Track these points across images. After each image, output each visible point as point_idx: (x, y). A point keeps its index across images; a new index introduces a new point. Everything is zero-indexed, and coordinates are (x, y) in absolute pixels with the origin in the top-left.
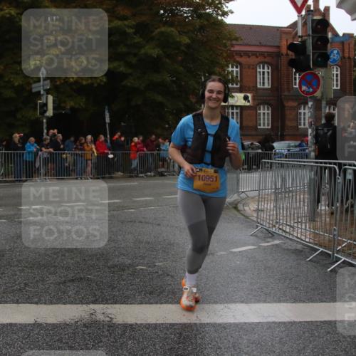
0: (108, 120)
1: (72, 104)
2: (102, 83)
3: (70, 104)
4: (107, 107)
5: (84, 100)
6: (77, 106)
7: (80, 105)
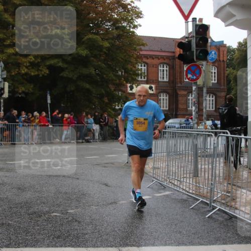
0: (49, 101)
1: (23, 89)
2: (46, 75)
3: (22, 89)
4: (48, 92)
5: (32, 86)
6: (27, 91)
7: (29, 90)
